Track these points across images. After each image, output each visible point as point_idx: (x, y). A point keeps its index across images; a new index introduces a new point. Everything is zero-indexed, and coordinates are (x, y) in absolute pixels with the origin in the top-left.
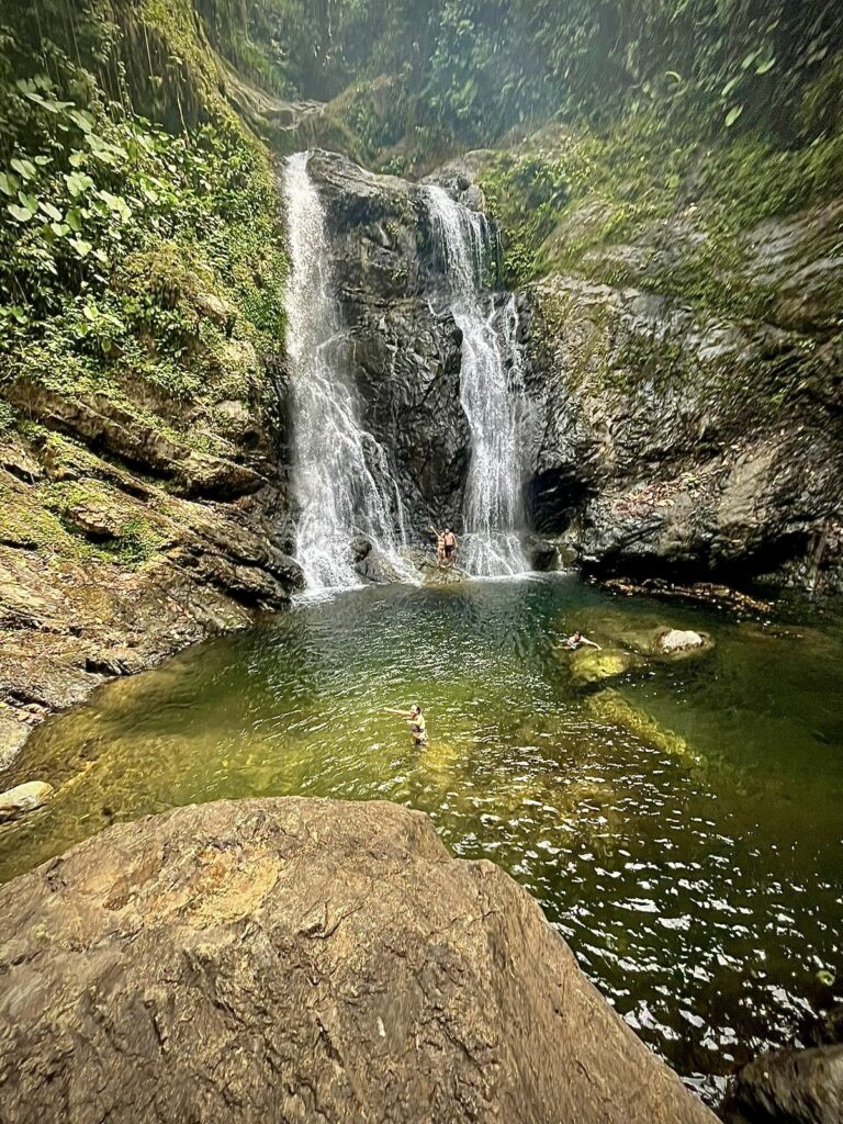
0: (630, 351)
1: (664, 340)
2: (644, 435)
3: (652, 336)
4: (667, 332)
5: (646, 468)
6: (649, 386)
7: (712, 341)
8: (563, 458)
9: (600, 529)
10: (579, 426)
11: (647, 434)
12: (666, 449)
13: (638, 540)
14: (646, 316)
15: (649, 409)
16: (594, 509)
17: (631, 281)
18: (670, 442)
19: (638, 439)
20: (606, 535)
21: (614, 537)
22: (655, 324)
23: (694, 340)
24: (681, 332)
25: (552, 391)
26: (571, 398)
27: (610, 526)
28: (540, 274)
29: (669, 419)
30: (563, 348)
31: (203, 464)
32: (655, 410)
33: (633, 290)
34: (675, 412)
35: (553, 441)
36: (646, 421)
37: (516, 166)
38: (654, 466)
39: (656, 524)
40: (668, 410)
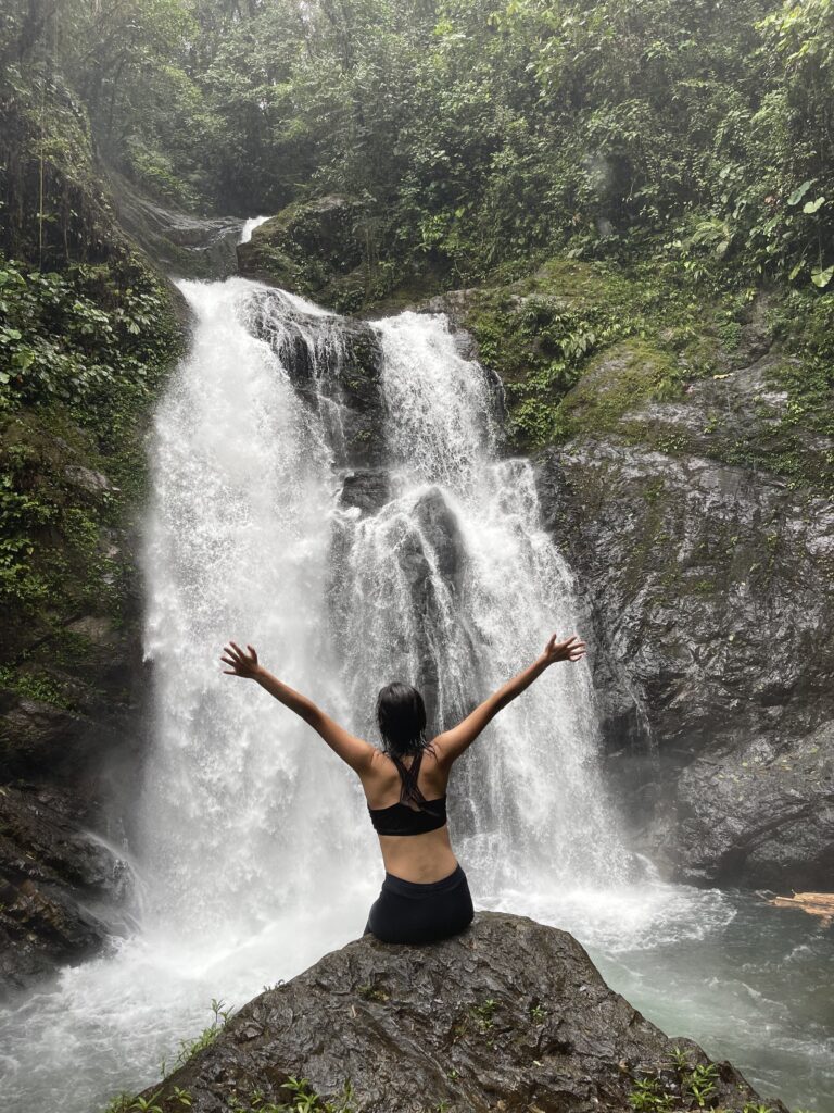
0: (706, 540)
1: (755, 526)
2: (749, 664)
3: (735, 519)
4: (757, 515)
5: (762, 715)
6: (743, 588)
7: (824, 528)
8: (628, 702)
9: (706, 820)
10: (646, 650)
11: (756, 663)
12: (788, 684)
13: (771, 838)
14: (722, 494)
15: (750, 624)
16: (688, 784)
17: (696, 449)
18: (793, 672)
19: (740, 669)
20: (718, 830)
21: (729, 833)
22: (736, 505)
23: (797, 526)
24: (777, 516)
25: (598, 597)
26: (628, 609)
27: (721, 815)
28: (565, 437)
29: (784, 639)
30: (607, 535)
31: (38, 719)
32: (759, 626)
33: (697, 461)
34: (790, 628)
35: (609, 675)
36: (749, 642)
37: (518, 308)
38: (773, 711)
39: (795, 809)
40: (779, 625)
